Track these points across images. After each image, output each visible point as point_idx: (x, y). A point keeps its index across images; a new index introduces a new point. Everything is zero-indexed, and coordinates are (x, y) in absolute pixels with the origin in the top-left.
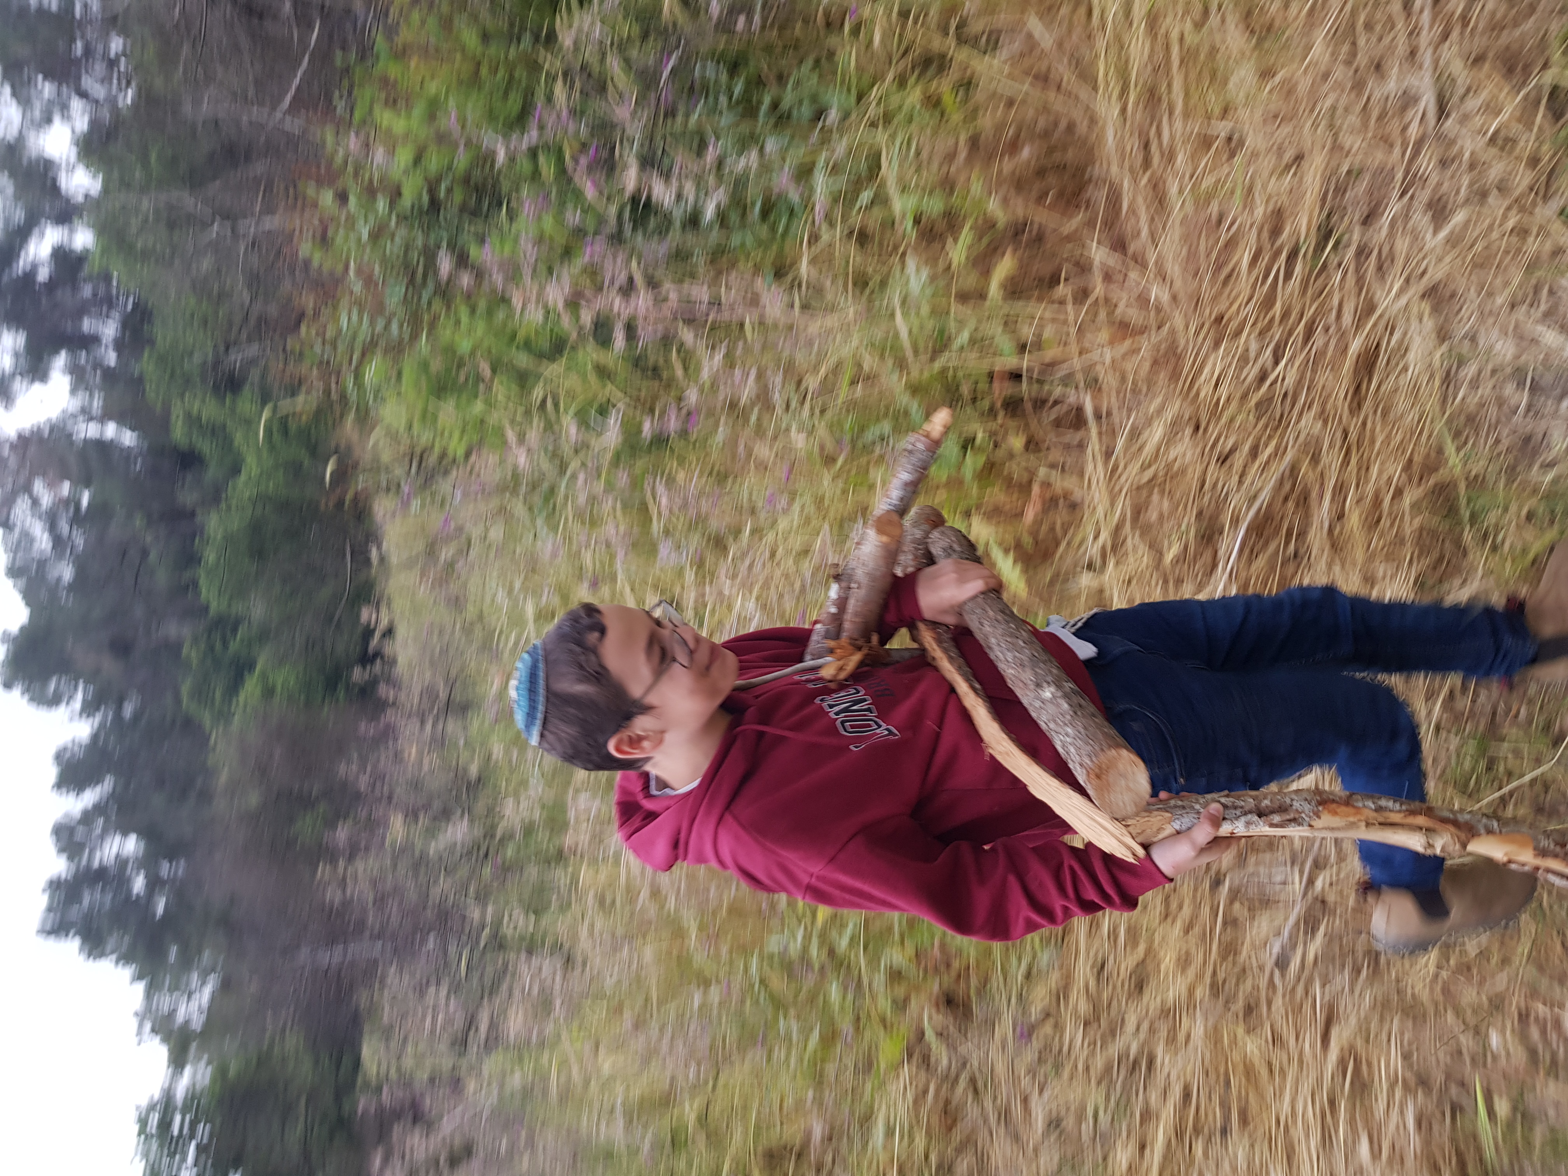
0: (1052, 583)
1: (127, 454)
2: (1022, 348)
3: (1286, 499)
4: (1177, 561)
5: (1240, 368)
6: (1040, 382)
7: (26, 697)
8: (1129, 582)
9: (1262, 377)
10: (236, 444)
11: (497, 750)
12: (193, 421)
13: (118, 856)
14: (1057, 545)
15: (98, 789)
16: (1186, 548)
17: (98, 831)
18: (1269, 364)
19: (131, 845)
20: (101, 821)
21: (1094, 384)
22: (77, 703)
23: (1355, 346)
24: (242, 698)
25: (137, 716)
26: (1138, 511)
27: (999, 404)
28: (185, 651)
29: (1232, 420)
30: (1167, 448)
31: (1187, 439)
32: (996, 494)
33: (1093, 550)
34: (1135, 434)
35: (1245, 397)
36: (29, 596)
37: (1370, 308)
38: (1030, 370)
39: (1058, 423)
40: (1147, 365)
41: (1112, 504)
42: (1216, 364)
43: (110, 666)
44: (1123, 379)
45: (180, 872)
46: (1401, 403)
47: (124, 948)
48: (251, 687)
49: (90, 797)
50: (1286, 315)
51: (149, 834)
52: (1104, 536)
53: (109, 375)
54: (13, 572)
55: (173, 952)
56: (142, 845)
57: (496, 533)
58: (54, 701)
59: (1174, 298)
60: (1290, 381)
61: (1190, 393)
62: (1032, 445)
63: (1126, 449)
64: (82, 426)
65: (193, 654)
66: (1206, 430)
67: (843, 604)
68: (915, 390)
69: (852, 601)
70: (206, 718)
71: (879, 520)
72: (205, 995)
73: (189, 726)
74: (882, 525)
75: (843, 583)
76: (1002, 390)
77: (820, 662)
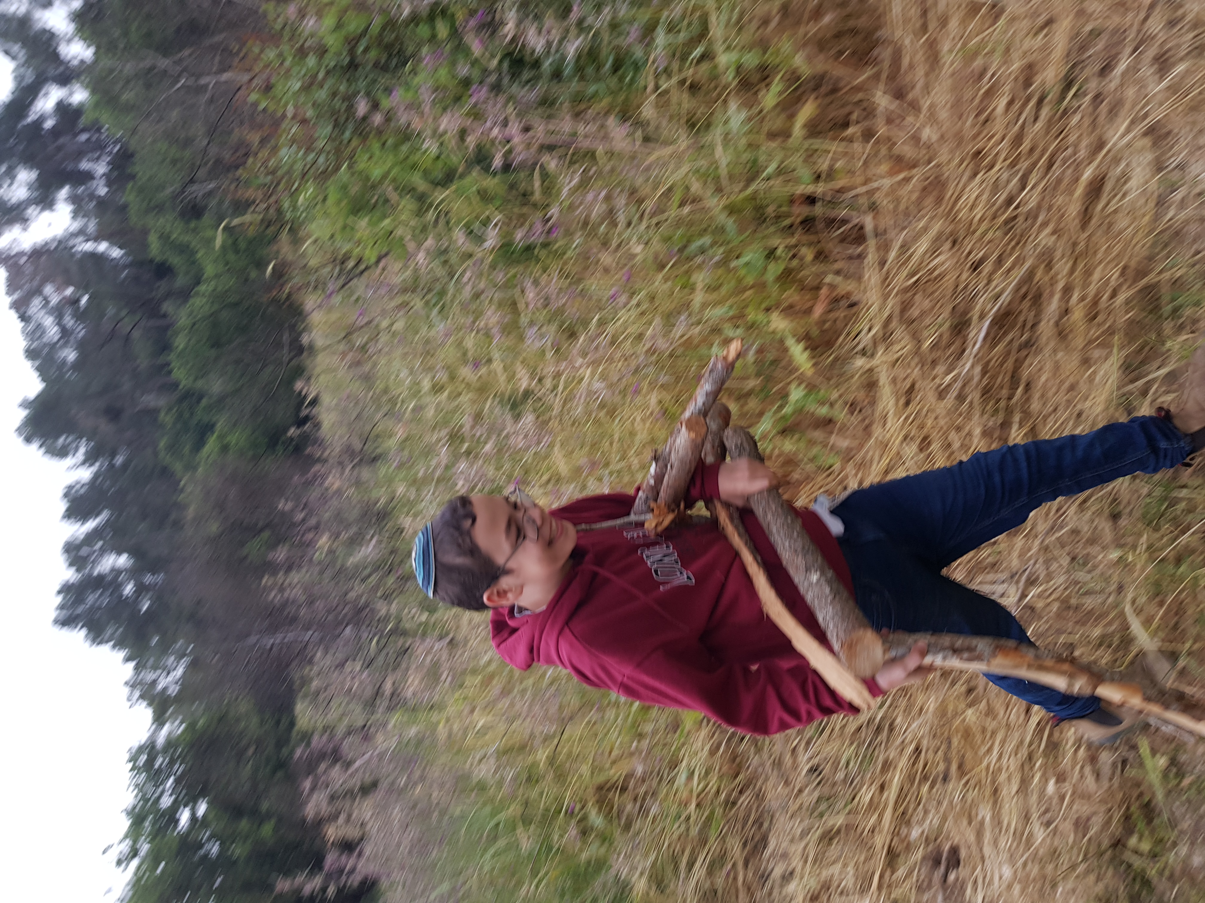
1: (115, 264)
2: (818, 177)
3: (1023, 298)
4: (932, 348)
5: (992, 194)
6: (831, 204)
7: (42, 449)
9: (1010, 201)
11: (401, 490)
12: (164, 239)
13: (113, 568)
14: (838, 336)
15: (98, 518)
16: (941, 338)
17: (98, 550)
18: (1016, 190)
19: (123, 561)
20: (99, 543)
21: (874, 207)
22: (81, 454)
23: (1087, 175)
24: (205, 453)
25: (126, 466)
26: (904, 309)
27: (797, 223)
28: (161, 417)
31: (946, 252)
32: (792, 295)
33: (867, 339)
35: (995, 216)
36: (42, 371)
37: (1101, 144)
38: (823, 195)
39: (843, 239)
40: (917, 192)
41: (885, 301)
42: (972, 191)
43: (105, 427)
44: (898, 204)
45: (160, 581)
47: (118, 638)
48: (211, 445)
50: (1032, 151)
51: (135, 552)
52: (876, 328)
53: (101, 203)
55: (155, 640)
56: (132, 561)
58: (63, 453)
59: (942, 137)
60: (1032, 203)
61: (950, 215)
62: (821, 257)
63: (897, 260)
64: (80, 243)
65: (168, 419)
66: (961, 244)
67: (659, 478)
68: (731, 210)
69: (666, 477)
70: (178, 467)
71: (689, 420)
72: (179, 672)
73: (165, 472)
74: (690, 425)
75: (660, 463)
76: (801, 211)
77: (642, 518)
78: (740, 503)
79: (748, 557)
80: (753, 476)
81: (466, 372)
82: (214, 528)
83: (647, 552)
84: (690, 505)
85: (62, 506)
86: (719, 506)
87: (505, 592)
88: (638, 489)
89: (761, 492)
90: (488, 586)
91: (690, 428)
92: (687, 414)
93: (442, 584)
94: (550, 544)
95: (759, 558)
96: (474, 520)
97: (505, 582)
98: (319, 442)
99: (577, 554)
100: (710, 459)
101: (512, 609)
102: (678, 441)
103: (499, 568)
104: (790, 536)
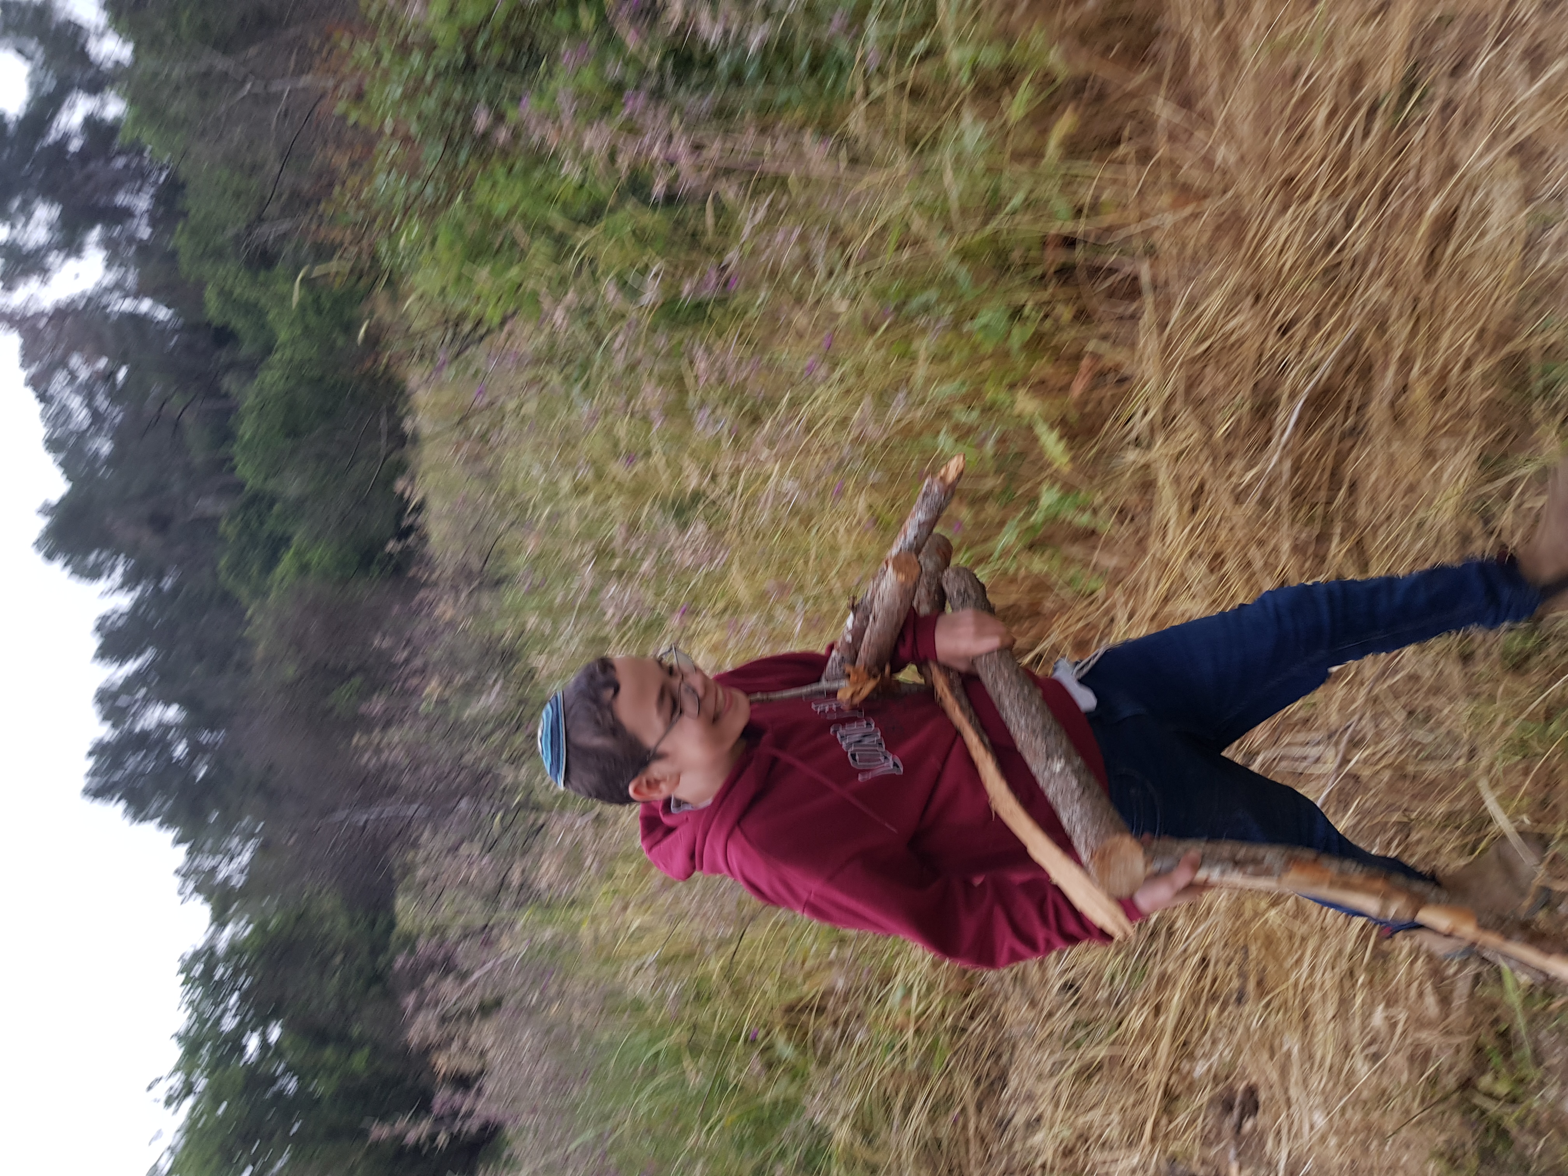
0: (1096, 459)
1: (161, 328)
2: (1079, 212)
3: (1348, 371)
4: (1227, 437)
5: (1308, 234)
6: (1096, 248)
7: (68, 569)
9: (1331, 242)
10: (269, 320)
12: (225, 296)
13: (160, 723)
14: (1103, 421)
15: (140, 656)
16: (1239, 422)
17: (140, 699)
18: (1340, 227)
19: (172, 713)
20: (142, 689)
21: (1152, 252)
22: (118, 577)
23: (1433, 208)
24: (278, 574)
25: (176, 589)
26: (1191, 386)
27: (1051, 272)
28: (222, 527)
29: (1294, 291)
30: (1225, 319)
31: (1246, 310)
32: (1044, 367)
33: (1141, 425)
34: (1192, 305)
35: (1311, 263)
36: (68, 467)
37: (1452, 168)
38: (1085, 235)
39: (1111, 293)
40: (1211, 231)
41: (1164, 378)
43: (149, 540)
44: (1183, 247)
45: (220, 740)
47: (167, 813)
48: (287, 562)
49: (131, 667)
50: (1360, 176)
51: (190, 704)
52: (1154, 411)
53: (143, 249)
54: (51, 442)
55: (214, 816)
56: (184, 713)
58: (94, 573)
59: (1242, 159)
60: (1361, 245)
62: (1082, 316)
63: (1182, 320)
64: (117, 301)
65: (230, 529)
66: (1267, 299)
67: (858, 634)
68: (965, 255)
69: (868, 631)
70: (243, 592)
71: (897, 558)
72: (245, 858)
73: (227, 599)
74: (899, 564)
75: (860, 614)
76: (1055, 257)
77: (835, 685)
78: (962, 667)
79: (972, 738)
80: (980, 633)
81: (617, 469)
82: (290, 671)
83: (841, 731)
84: (898, 668)
85: (94, 643)
86: (935, 671)
87: (657, 782)
88: (831, 647)
89: (990, 653)
90: (635, 775)
91: (898, 568)
92: (894, 551)
93: (576, 771)
94: (714, 720)
95: (987, 740)
96: (617, 689)
97: (657, 769)
98: (427, 563)
99: (751, 733)
100: (924, 609)
101: (667, 803)
102: (883, 585)
103: (649, 752)
104: (1026, 712)
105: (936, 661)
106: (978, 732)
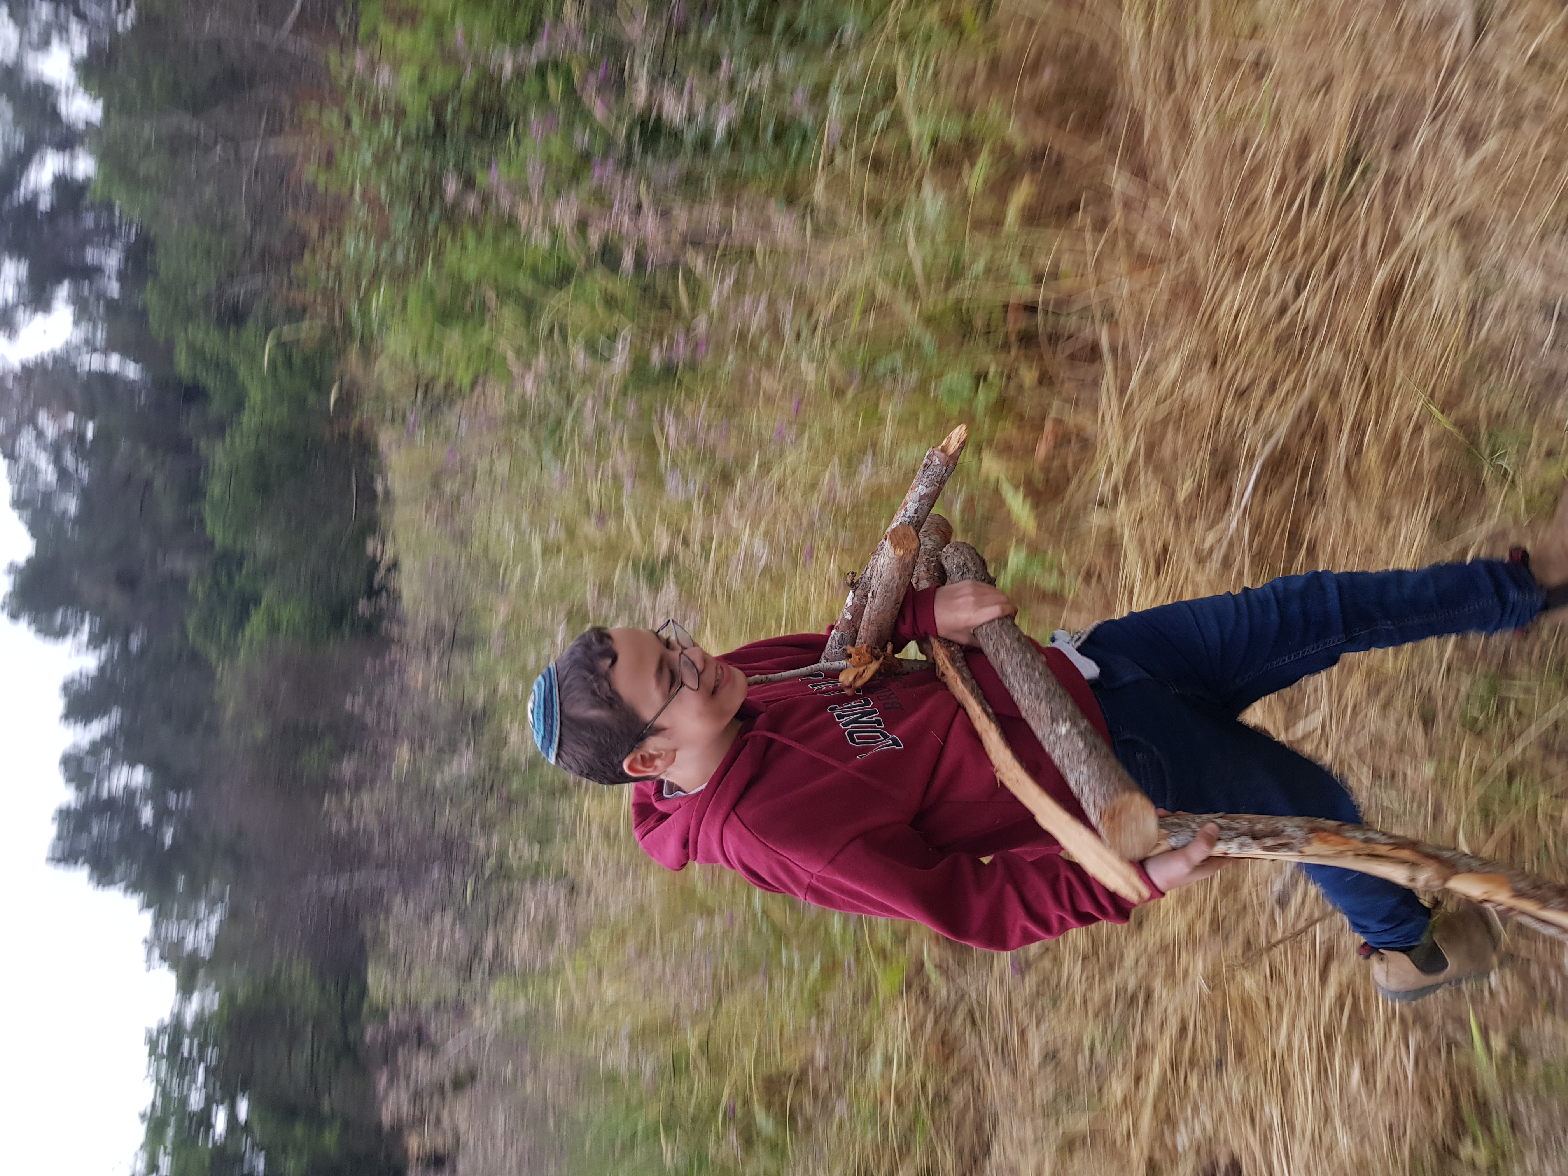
0: (1062, 520)
1: (130, 387)
2: (1038, 279)
3: (1302, 436)
4: (1188, 500)
5: (1260, 301)
6: (1056, 314)
7: (33, 628)
8: (1141, 519)
9: (1282, 310)
10: (241, 378)
11: (504, 685)
12: (196, 352)
13: (126, 787)
14: (1068, 481)
15: (106, 720)
16: (1199, 486)
17: (106, 762)
18: (1290, 297)
19: (139, 777)
20: (108, 752)
21: (1110, 317)
22: (84, 635)
23: (1380, 278)
24: (248, 632)
25: (143, 650)
26: (1151, 448)
27: (1013, 338)
28: (190, 586)
29: (1251, 354)
30: (1184, 383)
31: (1204, 374)
32: (1008, 430)
33: (1104, 487)
34: (1151, 369)
35: (1264, 330)
36: (34, 529)
37: (1396, 238)
38: (1046, 302)
39: (1072, 357)
40: (1166, 297)
41: (1126, 439)
42: (1235, 297)
43: (116, 599)
44: (1140, 313)
45: (188, 803)
46: (1425, 337)
47: (133, 877)
48: (257, 622)
49: (97, 729)
50: (1308, 247)
51: (157, 766)
52: (1117, 472)
53: (113, 307)
54: (19, 503)
55: (181, 882)
56: (150, 776)
57: (502, 467)
58: (61, 633)
59: (1196, 228)
60: (1312, 312)
61: (1209, 326)
62: (1046, 379)
63: (1141, 385)
64: (86, 358)
65: (199, 589)
66: (1223, 365)
67: (858, 611)
68: (929, 320)
69: (867, 609)
70: (212, 652)
71: (895, 534)
72: (213, 924)
73: (196, 659)
74: (897, 539)
75: (859, 591)
77: (836, 665)
78: (964, 639)
79: (974, 709)
82: (260, 732)
85: (60, 704)
86: (936, 644)
88: (831, 627)
91: (896, 543)
92: (894, 525)
95: (990, 710)
98: (398, 618)
102: (881, 562)
104: (1030, 678)
105: (937, 637)
106: (980, 703)
